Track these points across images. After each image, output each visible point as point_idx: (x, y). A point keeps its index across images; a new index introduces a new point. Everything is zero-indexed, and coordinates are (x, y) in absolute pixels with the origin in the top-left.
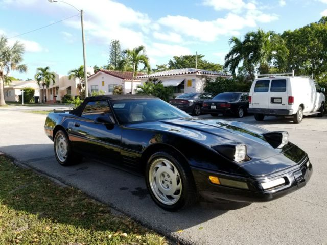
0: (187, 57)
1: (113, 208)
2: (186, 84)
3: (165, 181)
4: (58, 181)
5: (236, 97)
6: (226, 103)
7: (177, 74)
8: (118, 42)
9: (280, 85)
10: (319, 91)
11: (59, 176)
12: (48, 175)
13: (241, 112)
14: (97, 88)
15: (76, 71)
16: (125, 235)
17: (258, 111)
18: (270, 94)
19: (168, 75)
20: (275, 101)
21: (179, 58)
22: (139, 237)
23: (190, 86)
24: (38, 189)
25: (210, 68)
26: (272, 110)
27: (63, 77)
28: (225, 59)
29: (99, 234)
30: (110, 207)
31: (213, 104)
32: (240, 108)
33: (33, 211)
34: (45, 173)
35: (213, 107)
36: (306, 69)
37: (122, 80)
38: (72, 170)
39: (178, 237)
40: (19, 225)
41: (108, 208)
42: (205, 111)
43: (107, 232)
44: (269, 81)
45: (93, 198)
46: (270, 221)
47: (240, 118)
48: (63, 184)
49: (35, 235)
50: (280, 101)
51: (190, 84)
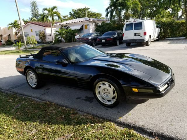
0: (80, 10)
1: (78, 110)
2: (84, 27)
3: (105, 93)
4: (37, 99)
5: (115, 34)
6: (110, 38)
7: (78, 22)
8: (35, 2)
9: (139, 26)
10: (157, 27)
11: (36, 96)
12: (29, 96)
13: (118, 42)
14: (28, 34)
15: (12, 23)
16: (93, 125)
17: (128, 41)
18: (134, 31)
19: (73, 23)
20: (137, 35)
21: (75, 10)
22: (100, 125)
23: (87, 28)
24: (28, 106)
25: (94, 16)
26: (135, 40)
27: (4, 28)
28: (106, 11)
29: (79, 127)
30: (76, 110)
31: (103, 39)
32: (118, 40)
33: (33, 120)
34: (26, 96)
35: (103, 41)
36: (147, 13)
37: (43, 27)
38: (42, 91)
39: (121, 121)
40: (31, 130)
41: (76, 111)
42: (98, 43)
43: (83, 125)
44: (133, 24)
45: (64, 106)
46: (160, 105)
47: (117, 45)
48: (41, 101)
49: (43, 134)
50: (139, 35)
51: (86, 28)
